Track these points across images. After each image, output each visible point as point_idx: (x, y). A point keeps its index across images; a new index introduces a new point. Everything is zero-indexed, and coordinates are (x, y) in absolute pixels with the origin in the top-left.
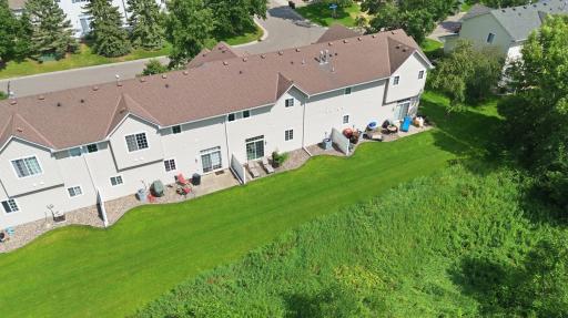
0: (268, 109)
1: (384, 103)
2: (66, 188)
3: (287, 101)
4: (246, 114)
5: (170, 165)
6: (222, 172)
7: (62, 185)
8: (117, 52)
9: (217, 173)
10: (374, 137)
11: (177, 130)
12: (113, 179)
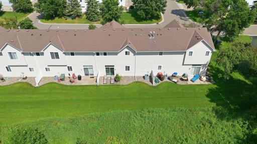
0: (116, 54)
1: (183, 64)
2: (28, 67)
3: (126, 52)
4: (105, 54)
5: (70, 69)
6: (93, 77)
7: (27, 66)
8: (94, 20)
9: (91, 77)
10: (173, 80)
11: (72, 54)
12: (46, 69)
